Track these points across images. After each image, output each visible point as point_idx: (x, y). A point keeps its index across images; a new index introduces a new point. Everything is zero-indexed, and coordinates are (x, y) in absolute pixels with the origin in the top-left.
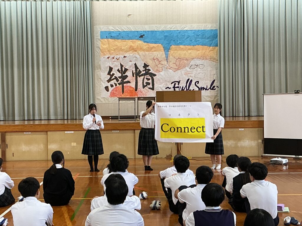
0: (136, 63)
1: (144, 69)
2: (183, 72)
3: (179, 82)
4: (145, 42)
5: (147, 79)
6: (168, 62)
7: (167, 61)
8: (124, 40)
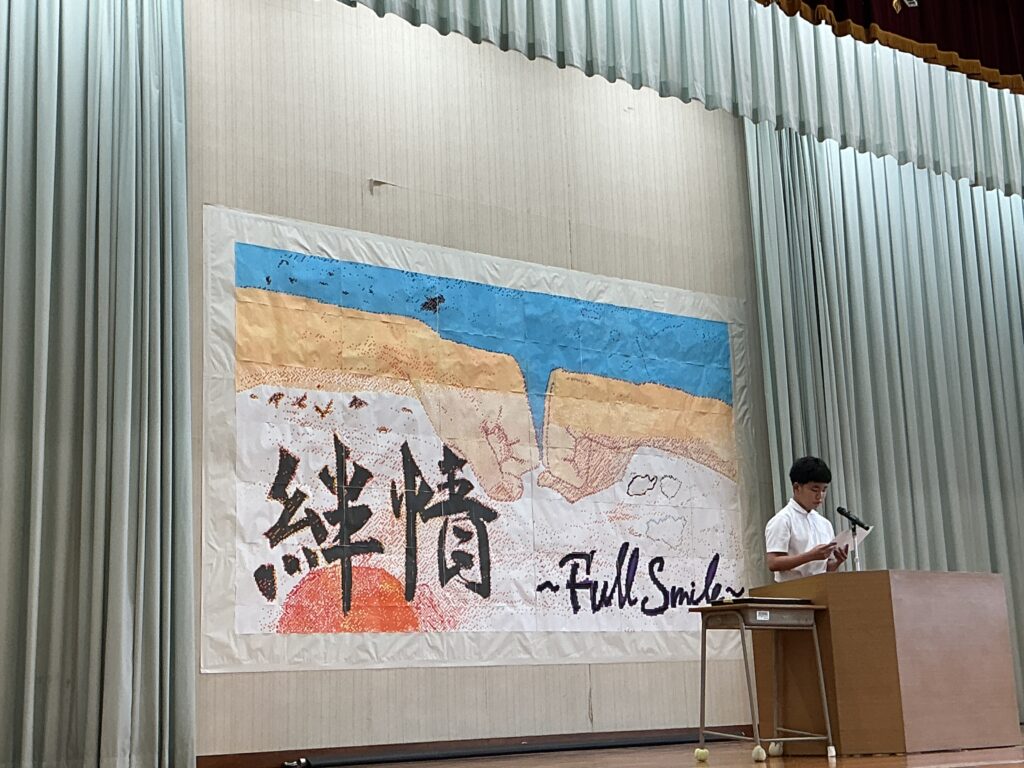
0: (406, 444)
1: (444, 479)
2: (603, 507)
3: (589, 557)
4: (447, 335)
5: (458, 531)
6: (544, 451)
7: (540, 447)
8: (351, 312)
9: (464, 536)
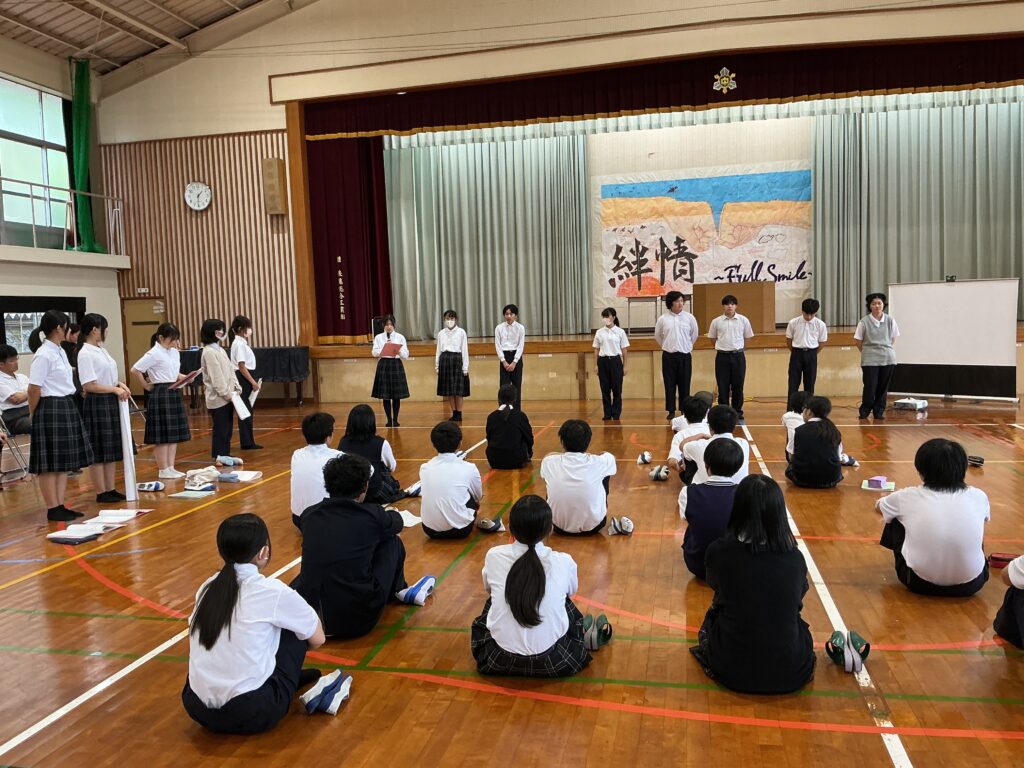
0: (661, 237)
1: (677, 247)
2: (746, 249)
3: (738, 268)
4: (678, 199)
5: (681, 263)
6: (720, 233)
7: (718, 231)
8: (641, 199)
9: (684, 264)
